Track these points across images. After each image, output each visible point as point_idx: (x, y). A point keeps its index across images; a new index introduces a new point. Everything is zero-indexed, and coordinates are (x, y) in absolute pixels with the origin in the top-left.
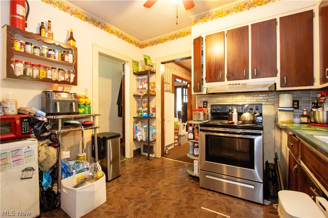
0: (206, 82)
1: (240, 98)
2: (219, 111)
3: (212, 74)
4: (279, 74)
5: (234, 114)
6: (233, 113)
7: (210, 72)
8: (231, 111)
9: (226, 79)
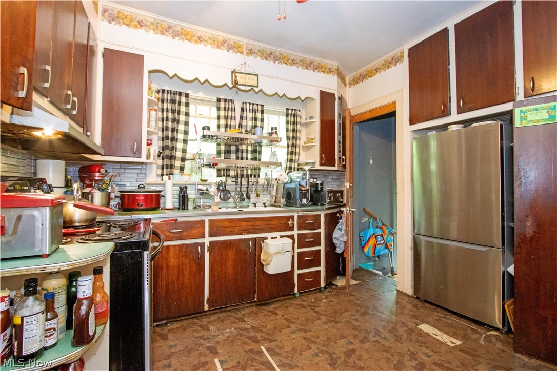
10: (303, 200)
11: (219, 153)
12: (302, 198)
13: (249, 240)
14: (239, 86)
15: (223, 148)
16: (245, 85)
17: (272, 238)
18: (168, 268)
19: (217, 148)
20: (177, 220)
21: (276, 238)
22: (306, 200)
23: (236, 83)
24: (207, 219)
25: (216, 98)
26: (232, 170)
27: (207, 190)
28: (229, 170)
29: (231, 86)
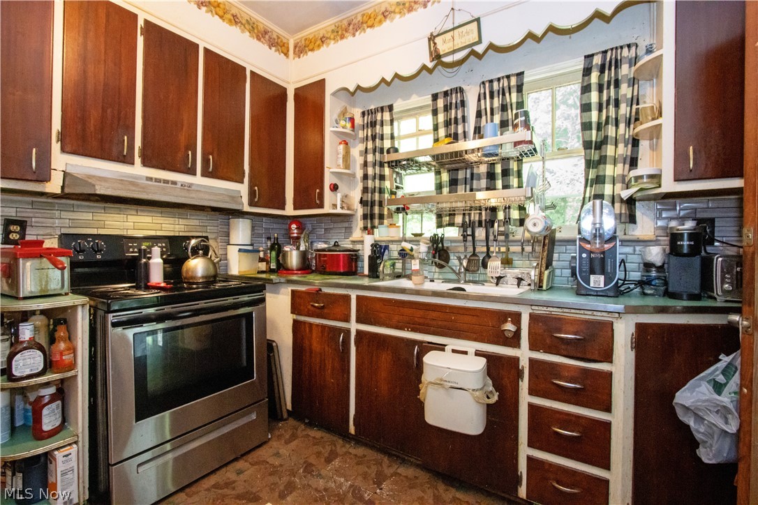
0: (63, 150)
1: (149, 219)
2: (99, 257)
3: (92, 129)
4: (246, 179)
5: (154, 263)
6: (151, 261)
7: (84, 119)
8: (146, 254)
9: (138, 160)
10: (592, 277)
11: (439, 187)
12: (592, 272)
13: (414, 342)
14: (446, 60)
15: (445, 177)
16: (454, 52)
17: (454, 351)
18: (311, 352)
19: (436, 179)
20: (320, 290)
21: (465, 353)
22: (602, 278)
23: (437, 57)
24: (353, 295)
25: (430, 96)
26: (458, 214)
27: (412, 250)
28: (454, 214)
29: (430, 65)
